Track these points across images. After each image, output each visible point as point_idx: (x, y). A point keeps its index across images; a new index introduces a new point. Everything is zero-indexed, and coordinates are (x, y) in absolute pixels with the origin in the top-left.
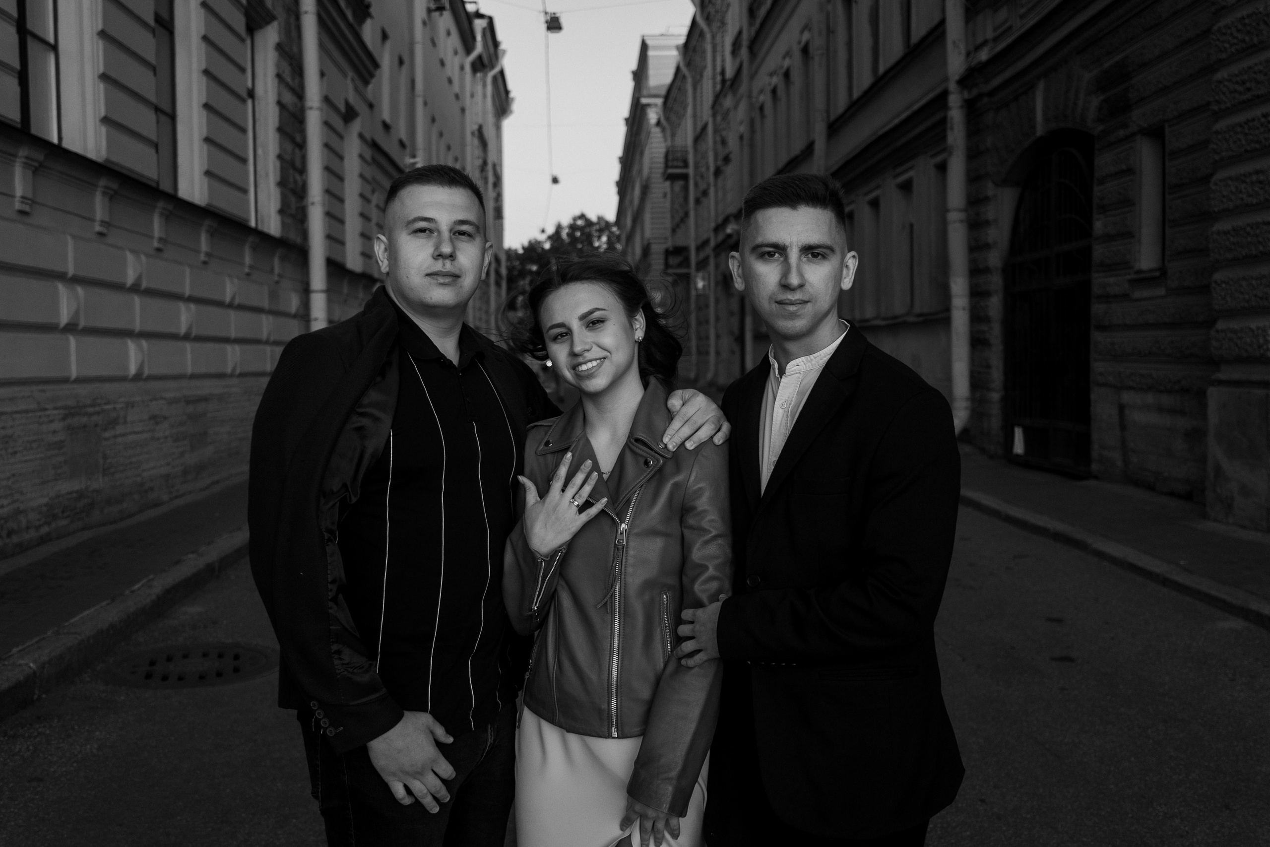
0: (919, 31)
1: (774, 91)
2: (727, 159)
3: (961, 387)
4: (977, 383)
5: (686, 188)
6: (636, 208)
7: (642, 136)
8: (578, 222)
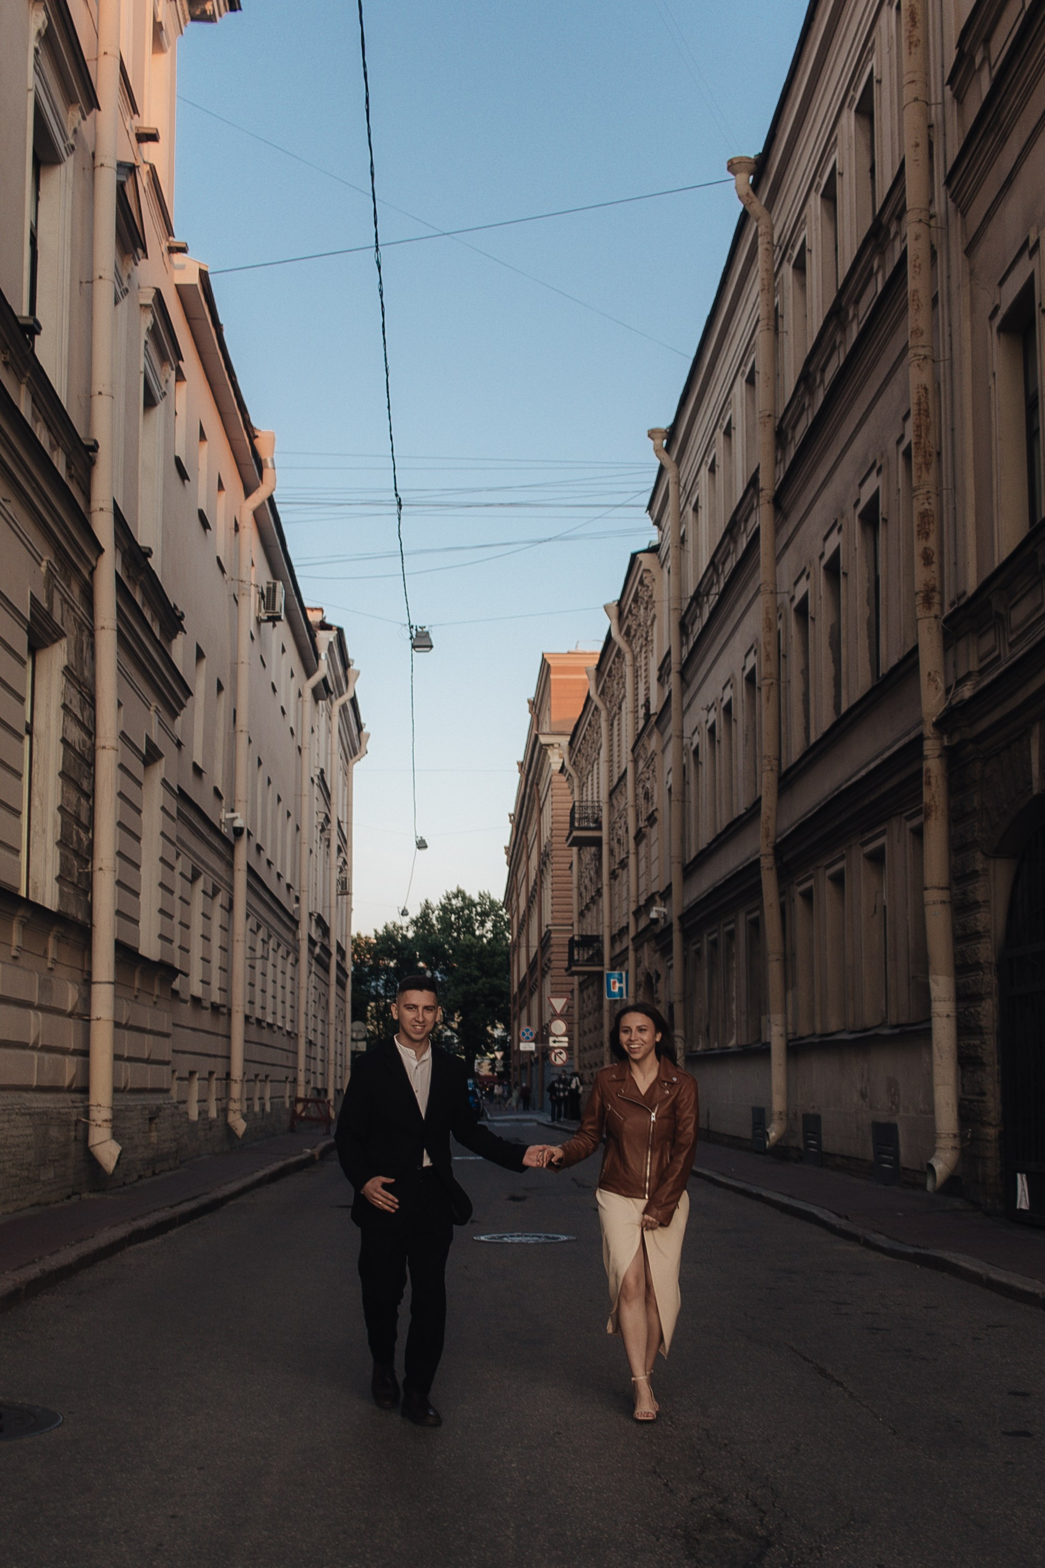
0: (890, 658)
1: (712, 730)
2: (651, 819)
3: (946, 1120)
4: (967, 1114)
5: (599, 857)
6: (531, 883)
7: (541, 787)
8: (454, 902)
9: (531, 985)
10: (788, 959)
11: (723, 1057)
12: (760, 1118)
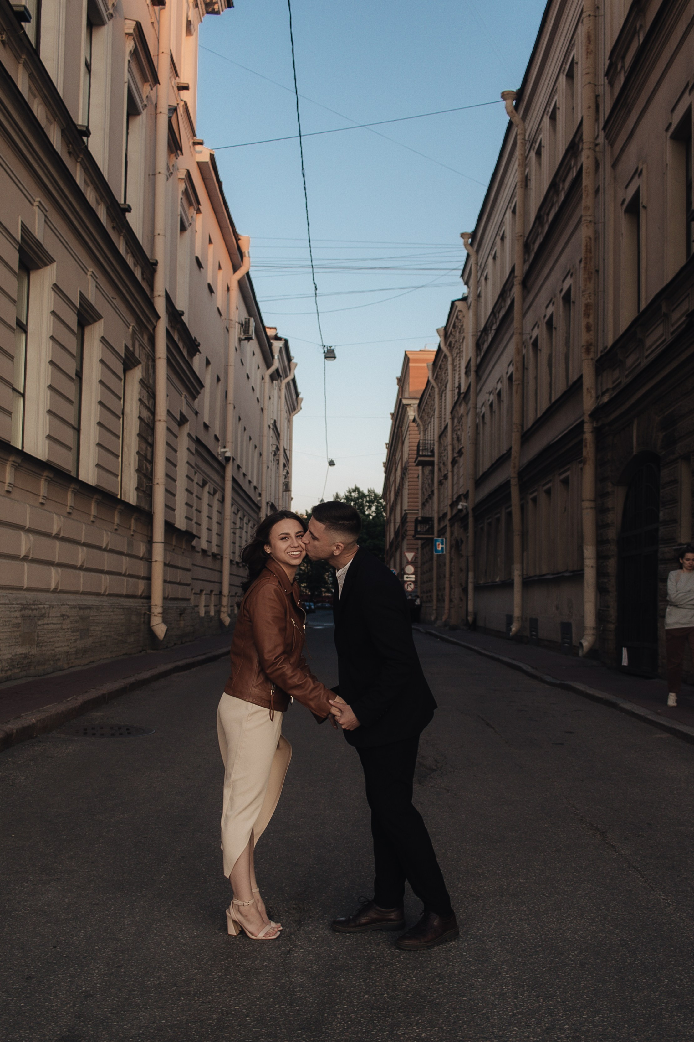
0: (573, 378)
1: (491, 405)
2: (460, 453)
3: (590, 619)
4: (601, 617)
5: (432, 472)
6: (397, 485)
7: (403, 429)
8: (353, 494)
9: (396, 545)
10: (524, 534)
11: (491, 587)
12: (510, 620)
